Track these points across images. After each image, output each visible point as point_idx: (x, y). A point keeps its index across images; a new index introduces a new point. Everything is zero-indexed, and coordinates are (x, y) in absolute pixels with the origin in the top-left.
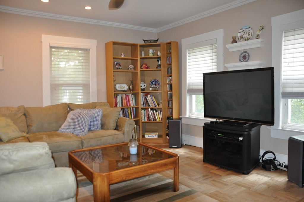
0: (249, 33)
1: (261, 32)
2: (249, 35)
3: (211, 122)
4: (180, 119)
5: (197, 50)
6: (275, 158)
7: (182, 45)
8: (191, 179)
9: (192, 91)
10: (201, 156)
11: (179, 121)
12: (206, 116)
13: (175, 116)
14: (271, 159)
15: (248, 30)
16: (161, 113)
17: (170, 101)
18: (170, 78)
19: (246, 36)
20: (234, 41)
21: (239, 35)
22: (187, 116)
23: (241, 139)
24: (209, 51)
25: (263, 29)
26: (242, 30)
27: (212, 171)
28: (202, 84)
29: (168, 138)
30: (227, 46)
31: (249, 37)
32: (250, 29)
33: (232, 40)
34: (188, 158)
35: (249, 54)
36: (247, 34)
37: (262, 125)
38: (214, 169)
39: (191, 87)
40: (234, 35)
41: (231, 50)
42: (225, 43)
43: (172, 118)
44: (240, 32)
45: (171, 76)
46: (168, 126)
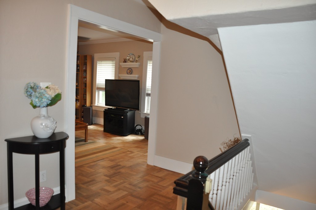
0: (133, 58)
1: (138, 59)
2: (133, 59)
3: (109, 108)
4: (91, 106)
5: (104, 63)
6: (142, 129)
7: (95, 57)
8: (95, 138)
9: (100, 89)
10: (102, 129)
11: (90, 108)
12: (106, 105)
13: (88, 104)
14: (140, 129)
15: (132, 56)
16: (79, 102)
17: (85, 94)
18: (85, 79)
19: (131, 59)
20: (125, 61)
21: (128, 58)
22: (96, 105)
23: (122, 117)
24: (111, 65)
25: (139, 57)
26: (129, 55)
27: (107, 135)
28: (105, 85)
29: (83, 119)
30: (121, 64)
31: (132, 60)
32: (133, 56)
33: (123, 60)
34: (95, 130)
35: (132, 70)
36: (132, 58)
37: (136, 111)
38: (109, 135)
39: (99, 86)
40: (125, 58)
41: (123, 66)
42: (120, 62)
43: (86, 106)
44: (128, 56)
45: (86, 78)
46: (83, 111)
